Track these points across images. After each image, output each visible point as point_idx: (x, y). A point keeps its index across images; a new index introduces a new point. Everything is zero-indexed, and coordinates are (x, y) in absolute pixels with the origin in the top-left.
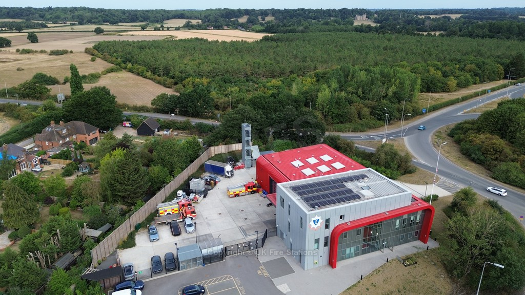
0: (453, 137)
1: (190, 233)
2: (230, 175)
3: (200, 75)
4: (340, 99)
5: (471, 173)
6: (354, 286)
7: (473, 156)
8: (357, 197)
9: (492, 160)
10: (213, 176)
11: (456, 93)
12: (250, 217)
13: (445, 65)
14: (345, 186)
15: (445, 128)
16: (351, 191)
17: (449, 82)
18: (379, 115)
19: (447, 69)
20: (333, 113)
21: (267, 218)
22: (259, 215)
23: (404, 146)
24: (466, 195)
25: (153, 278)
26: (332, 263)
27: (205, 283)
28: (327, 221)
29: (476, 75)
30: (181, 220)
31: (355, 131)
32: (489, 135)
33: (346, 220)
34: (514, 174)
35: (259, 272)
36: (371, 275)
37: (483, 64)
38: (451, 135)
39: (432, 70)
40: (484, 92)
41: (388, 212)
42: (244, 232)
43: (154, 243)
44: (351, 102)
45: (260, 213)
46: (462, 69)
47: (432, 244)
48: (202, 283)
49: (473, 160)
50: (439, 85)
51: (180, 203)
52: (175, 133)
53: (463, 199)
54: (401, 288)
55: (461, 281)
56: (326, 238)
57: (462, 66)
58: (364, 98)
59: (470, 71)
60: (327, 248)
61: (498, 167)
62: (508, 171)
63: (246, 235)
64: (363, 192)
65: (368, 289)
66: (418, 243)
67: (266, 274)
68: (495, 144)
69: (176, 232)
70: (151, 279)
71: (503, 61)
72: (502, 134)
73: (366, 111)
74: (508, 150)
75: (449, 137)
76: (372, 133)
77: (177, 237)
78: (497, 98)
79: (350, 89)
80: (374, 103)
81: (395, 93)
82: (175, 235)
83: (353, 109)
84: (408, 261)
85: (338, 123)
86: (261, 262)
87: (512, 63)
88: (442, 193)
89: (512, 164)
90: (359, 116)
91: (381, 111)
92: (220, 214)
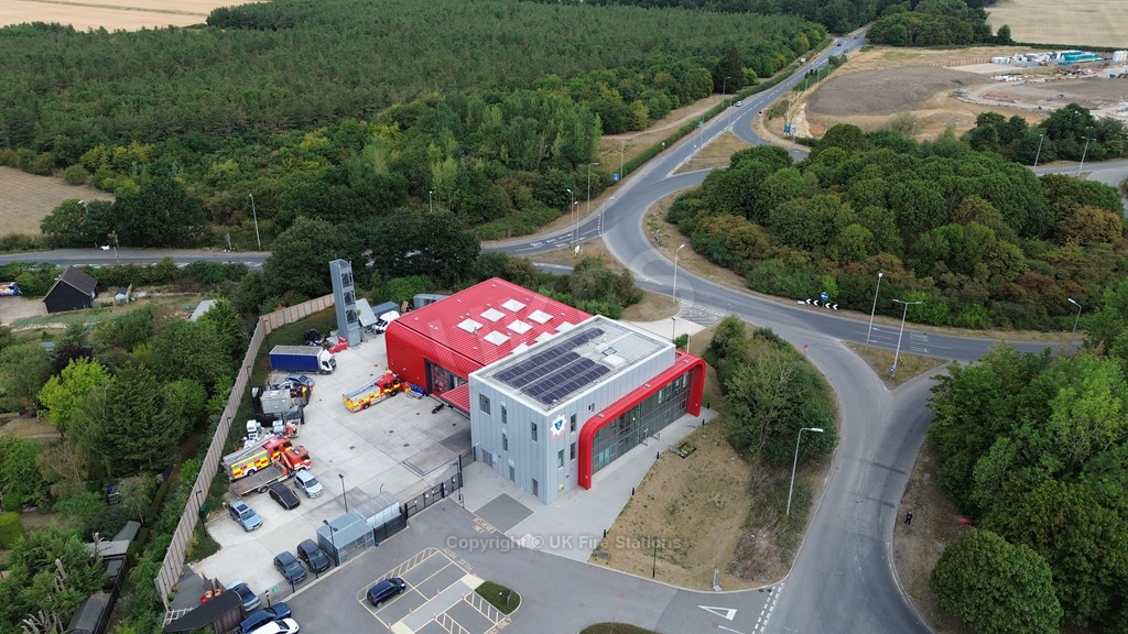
0: (675, 223)
1: (317, 496)
2: (330, 368)
3: (119, 136)
4: (476, 176)
5: (718, 285)
6: (627, 507)
7: (715, 256)
8: (603, 370)
9: (744, 258)
10: (297, 377)
11: (650, 131)
12: (411, 441)
13: (622, 76)
14: (577, 355)
15: (657, 207)
16: (589, 363)
17: (637, 113)
18: (549, 198)
19: (625, 83)
20: (468, 203)
21: (445, 434)
22: (426, 432)
23: (608, 252)
24: (731, 328)
25: (297, 593)
26: (584, 482)
27: (396, 572)
28: (573, 419)
29: (674, 91)
30: (286, 477)
31: (517, 234)
32: (729, 216)
33: (597, 410)
34: (778, 279)
35: (478, 529)
36: (644, 484)
37: (682, 69)
38: (672, 219)
39: (604, 88)
40: (693, 126)
41: (648, 383)
42: (416, 468)
43: (255, 532)
44: (493, 177)
45: (425, 428)
46: (649, 82)
47: (706, 415)
48: (391, 573)
49: (716, 262)
50: (623, 118)
51: (270, 446)
52: (143, 294)
53: (728, 335)
54: (686, 491)
55: (757, 459)
56: (572, 446)
57: (649, 76)
58: (513, 166)
59: (662, 86)
60: (575, 460)
61: (755, 270)
62: (769, 275)
63: (422, 473)
64: (607, 359)
65: (646, 507)
66: (688, 419)
67: (491, 529)
68: (744, 233)
69: (288, 501)
70: (293, 595)
71: (708, 59)
72: (747, 211)
73: (525, 192)
74: (763, 240)
75: (669, 225)
76: (547, 234)
77: (294, 510)
78: (714, 134)
79: (484, 149)
80: (535, 175)
81: (564, 150)
82: (291, 508)
83: (500, 191)
84: (685, 448)
85: (480, 222)
86: (472, 511)
87: (723, 64)
88: (691, 329)
89: (773, 262)
90: (515, 203)
91: (551, 189)
92: (352, 448)
